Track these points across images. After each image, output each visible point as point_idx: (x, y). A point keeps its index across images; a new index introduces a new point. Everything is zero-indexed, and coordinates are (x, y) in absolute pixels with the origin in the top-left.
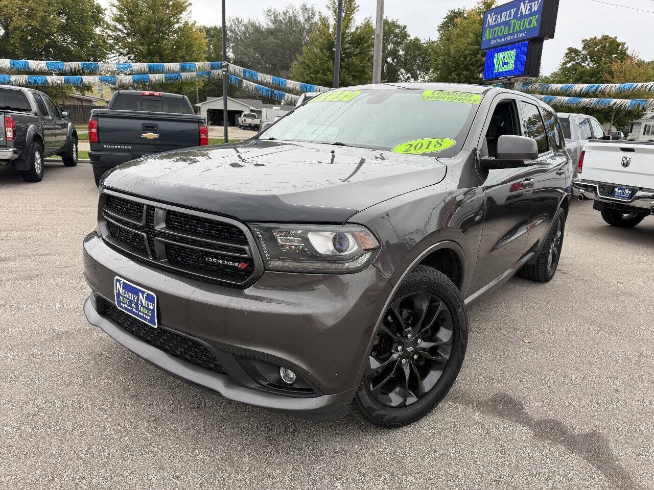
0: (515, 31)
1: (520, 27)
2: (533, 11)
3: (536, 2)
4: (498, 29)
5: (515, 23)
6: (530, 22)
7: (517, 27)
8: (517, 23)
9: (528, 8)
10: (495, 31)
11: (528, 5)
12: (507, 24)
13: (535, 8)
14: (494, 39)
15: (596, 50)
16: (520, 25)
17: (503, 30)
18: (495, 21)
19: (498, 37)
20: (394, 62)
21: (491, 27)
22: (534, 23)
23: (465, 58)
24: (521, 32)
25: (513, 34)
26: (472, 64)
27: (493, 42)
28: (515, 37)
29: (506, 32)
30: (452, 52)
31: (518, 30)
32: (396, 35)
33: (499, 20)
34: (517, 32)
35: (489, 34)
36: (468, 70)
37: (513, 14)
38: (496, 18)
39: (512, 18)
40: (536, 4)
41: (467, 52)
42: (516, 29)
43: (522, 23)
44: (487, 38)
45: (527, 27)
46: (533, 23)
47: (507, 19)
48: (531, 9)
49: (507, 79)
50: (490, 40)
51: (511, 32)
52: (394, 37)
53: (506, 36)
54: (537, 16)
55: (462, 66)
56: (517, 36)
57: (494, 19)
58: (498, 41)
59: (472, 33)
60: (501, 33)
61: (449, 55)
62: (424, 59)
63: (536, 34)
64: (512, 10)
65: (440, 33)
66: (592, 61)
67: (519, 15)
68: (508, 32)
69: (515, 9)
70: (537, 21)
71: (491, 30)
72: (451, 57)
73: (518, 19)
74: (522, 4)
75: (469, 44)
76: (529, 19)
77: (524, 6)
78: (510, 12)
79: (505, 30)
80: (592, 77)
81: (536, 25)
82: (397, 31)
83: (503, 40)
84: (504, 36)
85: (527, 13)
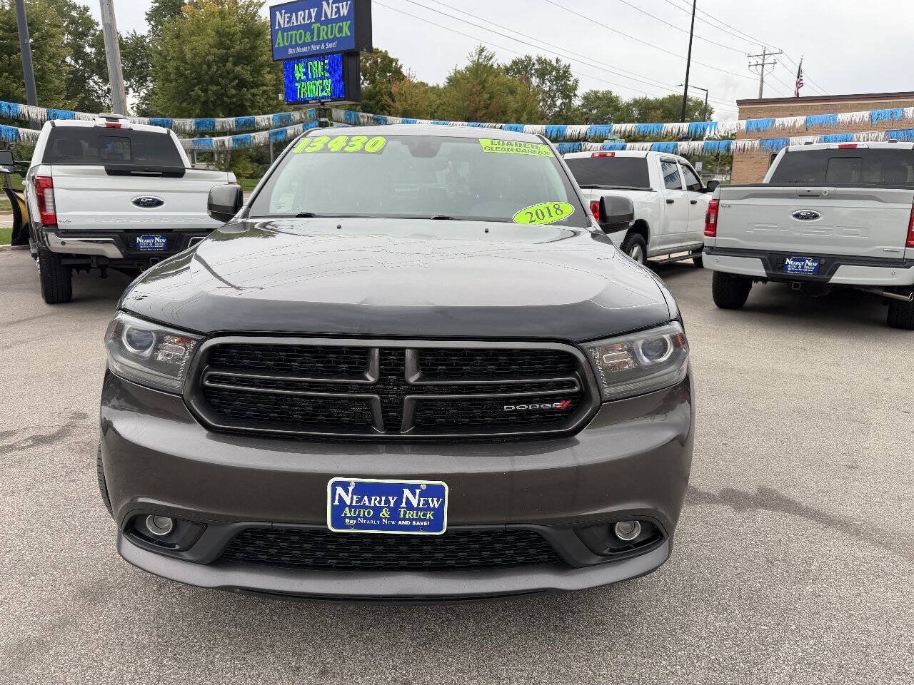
0: (321, 39)
1: (327, 34)
2: (342, 15)
3: (345, 3)
4: (296, 34)
5: (319, 28)
6: (341, 29)
7: (323, 34)
8: (322, 28)
9: (335, 10)
10: (291, 36)
11: (334, 5)
12: (307, 28)
13: (344, 12)
14: (291, 46)
15: (368, 65)
16: (327, 31)
17: (303, 36)
18: (289, 22)
19: (297, 45)
20: (78, 64)
21: (284, 30)
22: (346, 30)
23: (209, 66)
24: (330, 41)
25: (319, 43)
26: (221, 76)
27: (290, 51)
28: (323, 47)
29: (308, 39)
30: (189, 56)
31: (326, 38)
32: (73, 21)
33: (295, 21)
34: (325, 41)
35: (283, 40)
36: (218, 84)
37: (313, 15)
38: (290, 18)
39: (313, 20)
40: (345, 6)
41: (211, 58)
42: (321, 37)
43: (329, 29)
44: (282, 45)
45: (338, 36)
46: (344, 31)
47: (306, 22)
48: (338, 12)
49: (320, 104)
50: (286, 48)
51: (315, 39)
52: (70, 23)
53: (309, 44)
54: (349, 22)
55: (206, 78)
56: (326, 46)
57: (287, 19)
58: (299, 50)
59: (212, 30)
60: (300, 40)
61: (183, 60)
62: (134, 63)
63: (352, 46)
64: (312, 10)
65: (150, 24)
66: (365, 79)
67: (323, 19)
68: (312, 38)
69: (316, 9)
70: (349, 28)
71: (285, 34)
72: (186, 63)
73: (322, 23)
74: (324, 3)
75: (211, 47)
76: (338, 25)
77: (329, 6)
78: (310, 13)
79: (305, 36)
80: (371, 100)
81: (349, 34)
82: (74, 13)
83: (305, 50)
84: (304, 45)
85: (334, 17)
